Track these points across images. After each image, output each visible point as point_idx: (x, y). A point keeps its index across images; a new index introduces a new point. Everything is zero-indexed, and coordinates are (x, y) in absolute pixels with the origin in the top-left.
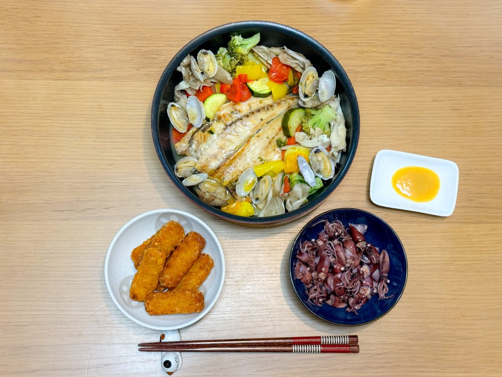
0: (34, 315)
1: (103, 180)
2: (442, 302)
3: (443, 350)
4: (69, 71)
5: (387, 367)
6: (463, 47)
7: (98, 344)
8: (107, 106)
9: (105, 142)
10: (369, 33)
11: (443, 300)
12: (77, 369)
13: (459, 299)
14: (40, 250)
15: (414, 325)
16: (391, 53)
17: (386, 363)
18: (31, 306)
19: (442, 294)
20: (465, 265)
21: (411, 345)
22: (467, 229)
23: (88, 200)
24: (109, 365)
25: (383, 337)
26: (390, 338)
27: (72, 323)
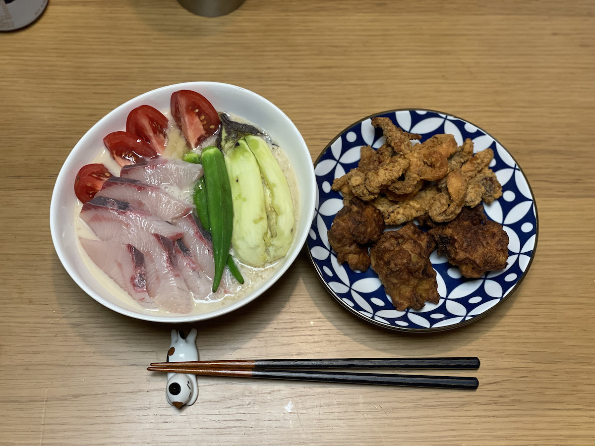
2: (581, 309)
3: (586, 377)
7: (64, 366)
8: (90, 38)
11: (582, 305)
12: (30, 401)
15: (540, 341)
17: (500, 397)
19: (580, 297)
21: (537, 371)
24: (79, 396)
25: (495, 359)
26: (504, 360)
27: (25, 334)
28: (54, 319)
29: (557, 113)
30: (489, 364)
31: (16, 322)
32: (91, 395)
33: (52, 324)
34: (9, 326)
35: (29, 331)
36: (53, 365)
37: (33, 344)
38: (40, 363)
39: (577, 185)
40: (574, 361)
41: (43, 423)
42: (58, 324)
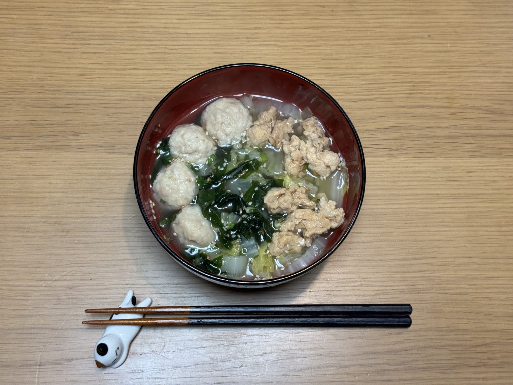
1: (69, 96)
5: (491, 365)
7: (56, 329)
9: (73, 44)
12: (23, 366)
17: (489, 359)
23: (47, 122)
24: (72, 360)
25: (484, 321)
26: (493, 322)
27: (17, 298)
28: (47, 282)
30: (477, 326)
31: (8, 286)
33: (45, 287)
35: (21, 294)
36: (45, 328)
37: (26, 307)
38: (33, 326)
42: (50, 287)
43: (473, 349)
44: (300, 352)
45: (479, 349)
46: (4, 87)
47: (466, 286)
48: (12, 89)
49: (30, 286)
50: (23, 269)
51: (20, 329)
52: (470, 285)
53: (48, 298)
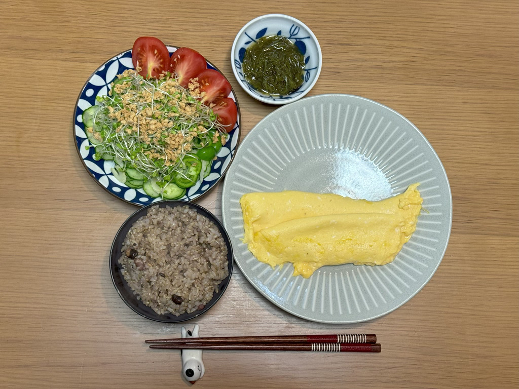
0: (29, 308)
2: (459, 317)
3: (458, 367)
4: (78, 52)
5: (397, 382)
6: (499, 46)
10: (400, 27)
11: (461, 315)
12: (72, 366)
13: (479, 315)
14: (39, 239)
16: (421, 49)
17: (396, 377)
18: (27, 298)
19: (461, 309)
20: (486, 279)
21: (424, 360)
22: (491, 241)
24: (106, 364)
25: (395, 351)
26: (402, 351)
27: (69, 318)
28: (89, 308)
29: (459, 167)
31: (62, 309)
32: (114, 363)
33: (87, 311)
34: (57, 312)
35: (72, 316)
36: (88, 341)
37: (74, 325)
38: (79, 339)
39: (467, 224)
40: (451, 355)
41: (81, 382)
42: (91, 311)
43: (387, 370)
44: (263, 366)
45: (390, 371)
46: (61, 161)
47: (385, 325)
48: (66, 163)
49: (78, 310)
50: (73, 298)
51: (70, 340)
52: (389, 324)
53: (89, 319)
